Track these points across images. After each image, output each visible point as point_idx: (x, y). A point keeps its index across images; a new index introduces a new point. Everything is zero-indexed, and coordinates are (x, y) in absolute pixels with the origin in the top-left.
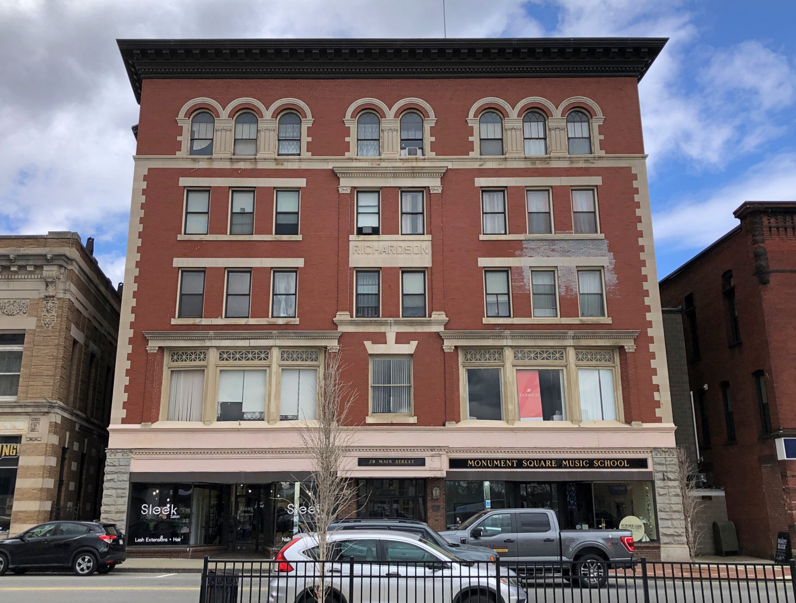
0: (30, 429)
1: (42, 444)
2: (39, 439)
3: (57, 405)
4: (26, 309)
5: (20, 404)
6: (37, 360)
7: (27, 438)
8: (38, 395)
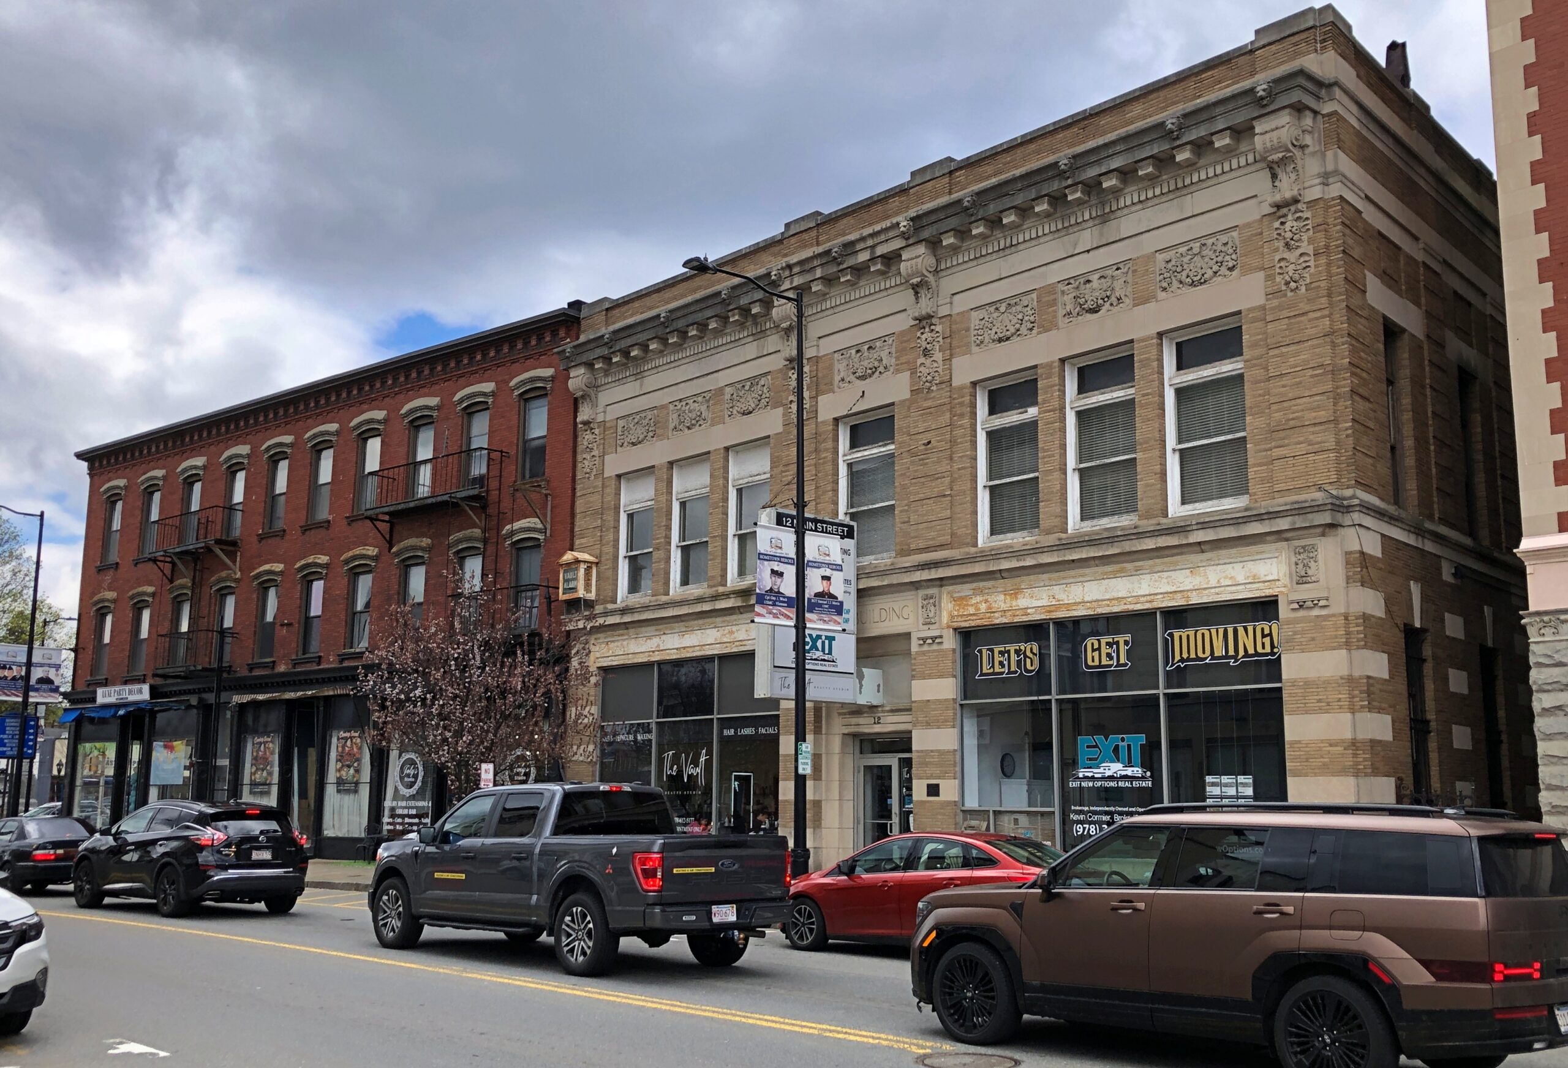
0: (1295, 578)
1: (1333, 615)
2: (1322, 603)
3: (1356, 502)
4: (1234, 257)
5: (1254, 513)
6: (1284, 386)
7: (1292, 602)
8: (1299, 483)
